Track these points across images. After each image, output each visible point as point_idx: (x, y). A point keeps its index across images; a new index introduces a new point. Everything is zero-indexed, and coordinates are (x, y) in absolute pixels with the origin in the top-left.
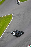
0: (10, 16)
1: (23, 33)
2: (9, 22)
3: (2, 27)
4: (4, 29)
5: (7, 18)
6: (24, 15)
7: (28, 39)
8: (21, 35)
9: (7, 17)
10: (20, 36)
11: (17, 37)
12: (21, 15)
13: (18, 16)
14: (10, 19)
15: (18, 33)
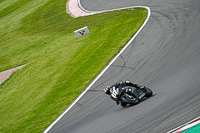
2: (130, 33)
7: (188, 100)
8: (140, 101)
9: (126, 14)
11: (124, 105)
12: (176, 16)
13: (167, 16)
14: (136, 22)
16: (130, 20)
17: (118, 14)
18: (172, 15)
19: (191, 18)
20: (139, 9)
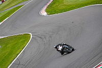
2: (22, 47)
5: (21, 38)
6: (50, 37)
13: (40, 38)
14: (25, 41)
16: (22, 40)
17: (15, 37)
18: (43, 37)
20: (26, 34)
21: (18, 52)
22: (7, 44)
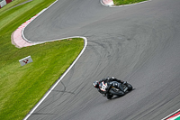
0: (77, 43)
1: (130, 89)
2: (69, 61)
3: (49, 72)
4: (54, 79)
5: (68, 46)
6: (120, 44)
8: (125, 93)
9: (66, 44)
10: (119, 96)
11: (110, 97)
12: (110, 45)
13: (102, 45)
14: (74, 51)
15: (116, 87)
16: (69, 49)
17: (58, 44)
18: (107, 44)
19: (123, 46)
21: (62, 71)
22: (43, 56)
